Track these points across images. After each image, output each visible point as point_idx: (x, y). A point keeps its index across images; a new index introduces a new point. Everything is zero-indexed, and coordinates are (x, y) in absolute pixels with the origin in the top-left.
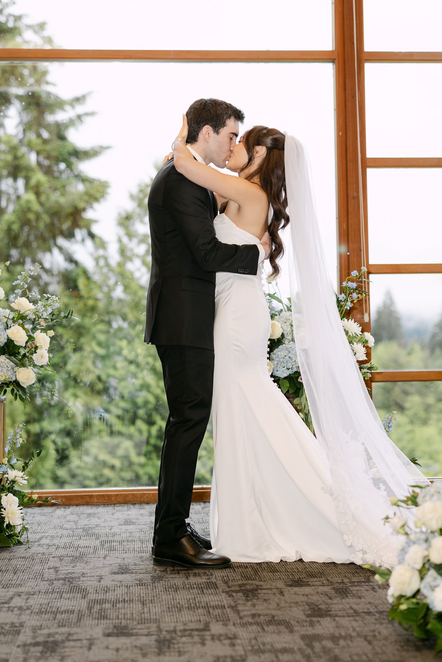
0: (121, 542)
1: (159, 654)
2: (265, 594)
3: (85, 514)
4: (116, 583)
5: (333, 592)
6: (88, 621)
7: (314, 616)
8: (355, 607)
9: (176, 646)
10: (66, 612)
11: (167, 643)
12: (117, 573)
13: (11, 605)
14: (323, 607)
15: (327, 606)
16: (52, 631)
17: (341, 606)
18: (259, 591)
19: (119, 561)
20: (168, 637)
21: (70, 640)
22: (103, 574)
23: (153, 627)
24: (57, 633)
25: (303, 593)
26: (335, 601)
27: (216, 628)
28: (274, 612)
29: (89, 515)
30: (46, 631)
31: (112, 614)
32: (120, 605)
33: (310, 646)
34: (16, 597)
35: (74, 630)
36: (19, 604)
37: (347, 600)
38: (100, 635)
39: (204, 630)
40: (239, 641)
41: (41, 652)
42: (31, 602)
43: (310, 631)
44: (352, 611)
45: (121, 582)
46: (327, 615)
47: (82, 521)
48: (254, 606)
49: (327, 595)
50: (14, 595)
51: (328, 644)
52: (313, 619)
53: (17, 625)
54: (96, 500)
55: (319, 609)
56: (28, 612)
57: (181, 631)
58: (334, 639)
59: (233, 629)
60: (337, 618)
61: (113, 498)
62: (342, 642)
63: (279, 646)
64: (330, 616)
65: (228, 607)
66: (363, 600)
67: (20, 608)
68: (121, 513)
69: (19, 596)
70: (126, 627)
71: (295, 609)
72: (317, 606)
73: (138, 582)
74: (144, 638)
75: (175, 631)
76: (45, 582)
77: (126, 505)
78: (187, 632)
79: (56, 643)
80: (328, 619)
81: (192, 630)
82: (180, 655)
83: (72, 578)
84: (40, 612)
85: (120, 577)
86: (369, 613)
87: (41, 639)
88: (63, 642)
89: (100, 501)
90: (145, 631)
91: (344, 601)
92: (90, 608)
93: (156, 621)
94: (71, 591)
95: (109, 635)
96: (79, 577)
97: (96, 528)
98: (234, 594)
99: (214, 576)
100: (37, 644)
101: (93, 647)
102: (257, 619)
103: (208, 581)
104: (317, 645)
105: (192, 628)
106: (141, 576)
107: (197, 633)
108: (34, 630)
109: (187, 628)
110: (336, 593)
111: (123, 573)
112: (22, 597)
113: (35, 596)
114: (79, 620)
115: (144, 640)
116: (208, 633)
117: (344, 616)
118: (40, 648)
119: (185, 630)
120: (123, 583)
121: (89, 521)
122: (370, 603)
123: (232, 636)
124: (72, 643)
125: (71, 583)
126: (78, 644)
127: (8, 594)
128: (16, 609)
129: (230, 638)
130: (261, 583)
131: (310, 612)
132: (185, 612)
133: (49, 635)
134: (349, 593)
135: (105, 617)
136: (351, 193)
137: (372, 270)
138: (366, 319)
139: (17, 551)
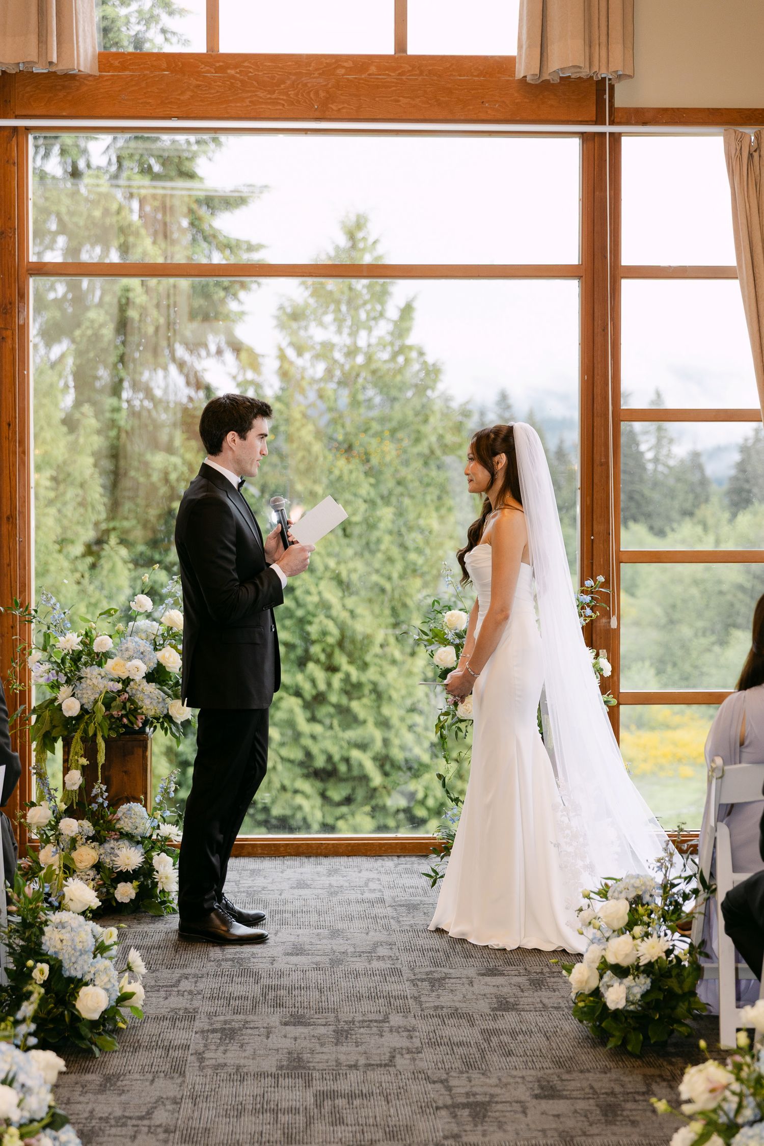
0: (293, 913)
1: (336, 1045)
2: (453, 984)
3: (247, 870)
4: (291, 966)
5: (527, 983)
6: (263, 1009)
7: (500, 1010)
8: (546, 1001)
9: (354, 1037)
10: (240, 998)
11: (345, 1034)
12: (291, 954)
13: (180, 988)
14: (511, 1000)
15: (516, 999)
16: (228, 1018)
17: (530, 1000)
18: (447, 980)
19: (292, 938)
20: (346, 1027)
21: (247, 1028)
22: (276, 955)
23: (331, 1017)
24: (233, 1020)
25: (494, 984)
26: (526, 994)
27: (396, 1020)
28: (458, 1005)
29: (253, 872)
30: (222, 1018)
31: (288, 1001)
32: (296, 992)
33: (488, 1041)
34: (183, 980)
35: (250, 1018)
36: (188, 988)
37: (540, 993)
38: (278, 1023)
39: (383, 1021)
40: (417, 1034)
41: (221, 1039)
42: (201, 986)
43: (492, 1025)
44: (541, 1005)
45: (296, 965)
46: (513, 1009)
47: (244, 882)
48: (439, 998)
49: (520, 987)
50: (180, 977)
51: (505, 1038)
52: (498, 1013)
53: (191, 1010)
54: (260, 851)
55: (507, 1002)
56: (200, 997)
57: (359, 1022)
58: (513, 1034)
59: (413, 1021)
60: (522, 1013)
61: (282, 849)
62: (520, 1038)
63: (456, 1039)
64: (517, 1010)
65: (411, 998)
66: (557, 993)
67: (190, 992)
68: (293, 870)
69: (187, 978)
70: (303, 1016)
71: (482, 1001)
72: (505, 998)
73: (315, 966)
74: (323, 1027)
75: (353, 1022)
76: (212, 963)
77: (298, 859)
78: (367, 1023)
79: (233, 1030)
80: (514, 1013)
81: (371, 1021)
82: (357, 1046)
83: (242, 959)
84: (212, 998)
85: (294, 959)
86: (557, 1008)
87: (218, 1026)
88: (240, 1029)
89: (266, 852)
90: (323, 1021)
91: (536, 994)
92: (264, 995)
93: (334, 1010)
94: (241, 975)
95: (286, 1024)
96: (249, 959)
97: (263, 892)
98: (419, 983)
99: (400, 961)
100: (214, 1031)
101: (271, 1035)
102: (439, 1012)
103: (393, 966)
104: (495, 1040)
105: (370, 1019)
106: (318, 959)
107: (375, 1024)
108: (209, 1015)
109: (366, 1019)
110: (530, 985)
111: (297, 954)
112: (190, 980)
113: (204, 979)
114: (254, 1007)
115: (322, 1030)
116: (387, 1025)
117: (531, 1011)
118: (219, 1035)
119: (363, 1021)
120: (298, 966)
121: (253, 881)
122: (563, 997)
123: (411, 1029)
124: (249, 1031)
125: (241, 965)
126: (256, 1032)
127: (174, 976)
128: (186, 993)
129: (409, 1031)
130: (451, 971)
131: (496, 1006)
132: (365, 1002)
133: (225, 1022)
134: (544, 986)
135: (281, 1005)
136: (597, 458)
137: (623, 558)
138: (614, 624)
139: (173, 922)
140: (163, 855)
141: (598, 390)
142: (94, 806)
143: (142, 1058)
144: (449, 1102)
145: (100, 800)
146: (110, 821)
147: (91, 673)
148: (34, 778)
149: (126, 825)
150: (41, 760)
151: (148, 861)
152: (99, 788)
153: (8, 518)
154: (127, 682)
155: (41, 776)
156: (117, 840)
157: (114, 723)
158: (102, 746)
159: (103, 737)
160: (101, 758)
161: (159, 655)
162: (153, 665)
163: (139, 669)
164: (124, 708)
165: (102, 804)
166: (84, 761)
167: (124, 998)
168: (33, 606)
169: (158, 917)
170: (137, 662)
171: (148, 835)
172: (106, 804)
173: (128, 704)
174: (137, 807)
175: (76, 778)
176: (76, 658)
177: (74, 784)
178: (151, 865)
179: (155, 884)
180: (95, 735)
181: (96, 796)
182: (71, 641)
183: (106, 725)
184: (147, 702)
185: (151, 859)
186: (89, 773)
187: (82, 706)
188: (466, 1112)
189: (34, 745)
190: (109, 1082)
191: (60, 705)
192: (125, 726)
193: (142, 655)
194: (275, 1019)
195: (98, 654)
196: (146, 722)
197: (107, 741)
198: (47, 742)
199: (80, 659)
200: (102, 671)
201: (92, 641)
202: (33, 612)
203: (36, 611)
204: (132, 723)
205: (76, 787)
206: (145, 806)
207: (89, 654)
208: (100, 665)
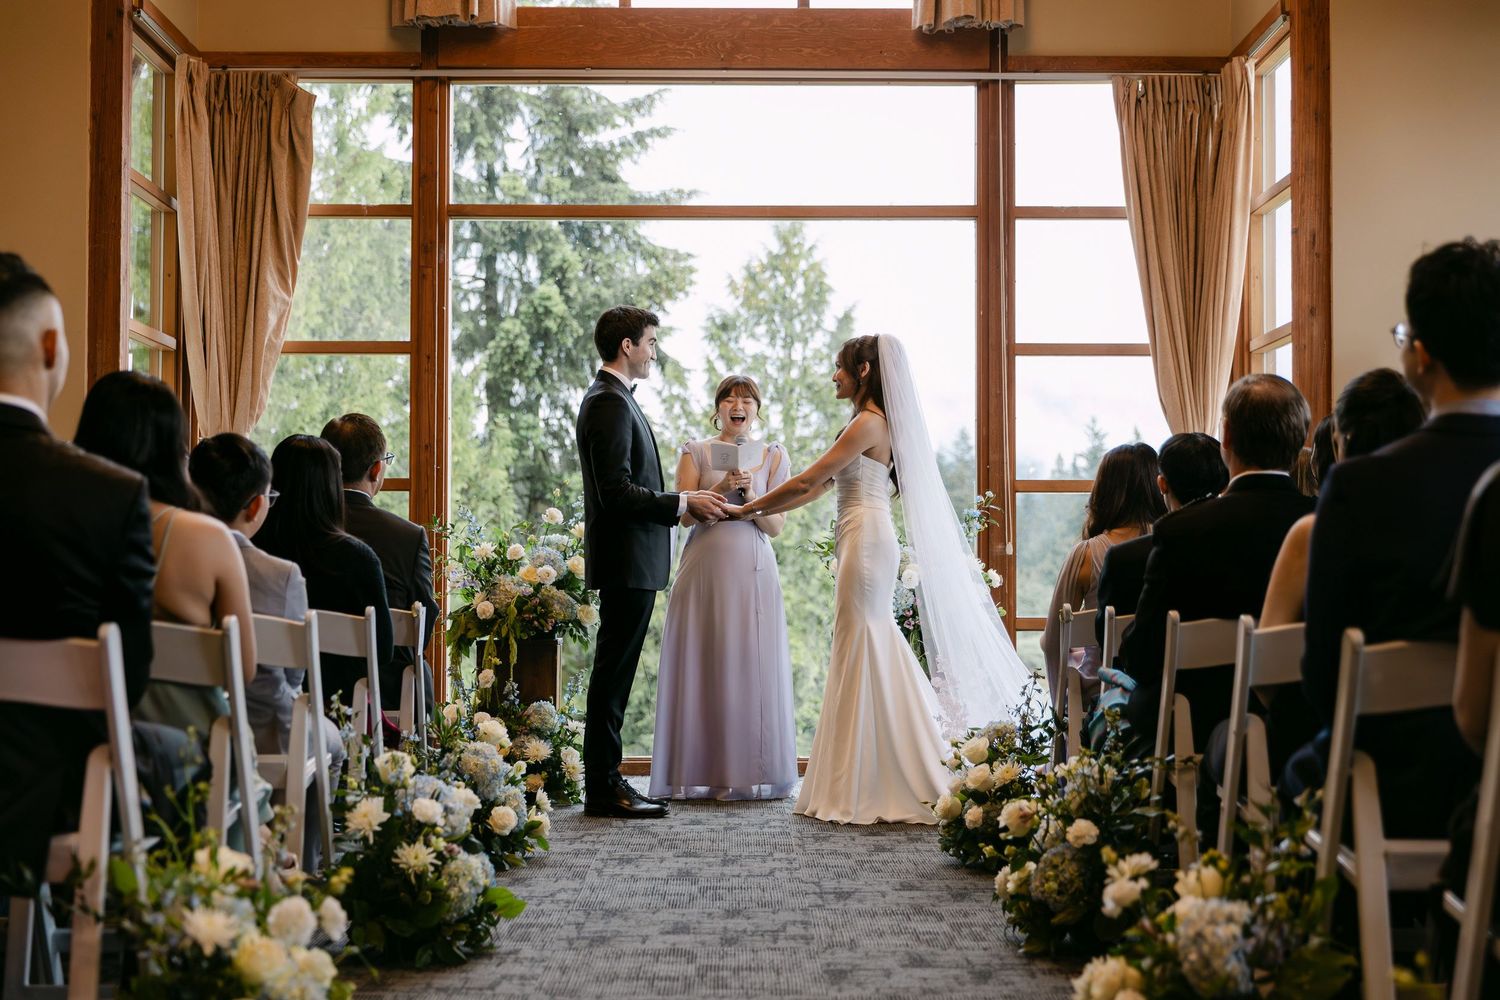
1: (723, 866)
4: (687, 830)
9: (739, 863)
10: (638, 844)
11: (731, 861)
13: (583, 840)
16: (626, 853)
20: (733, 858)
21: (642, 858)
22: (674, 825)
23: (720, 853)
24: (630, 854)
30: (620, 853)
31: (682, 846)
32: (690, 842)
34: (587, 836)
35: (646, 853)
36: (591, 840)
50: (584, 835)
53: (593, 850)
57: (746, 856)
67: (593, 842)
70: (695, 853)
74: (712, 858)
75: (740, 856)
76: (614, 828)
78: (752, 857)
79: (630, 859)
81: (756, 856)
82: (741, 867)
84: (612, 845)
87: (616, 857)
88: (637, 859)
90: (713, 856)
92: (661, 843)
93: (724, 851)
94: (641, 834)
95: (678, 857)
100: (613, 860)
101: (664, 862)
102: (820, 852)
104: (867, 866)
107: (760, 857)
108: (609, 853)
109: (752, 855)
112: (593, 836)
113: (606, 836)
114: (651, 849)
115: (711, 860)
116: (770, 858)
118: (617, 862)
119: (749, 856)
123: (792, 860)
124: (645, 860)
125: (641, 829)
126: (651, 860)
127: (579, 834)
128: (589, 842)
129: (790, 861)
131: (873, 850)
132: (752, 847)
133: (623, 855)
136: (993, 390)
137: (1018, 486)
138: (1009, 550)
139: (581, 808)
140: (570, 748)
141: (992, 324)
142: (506, 704)
143: (547, 871)
144: (818, 890)
145: (512, 698)
146: (521, 717)
147: (506, 581)
148: (449, 680)
149: (535, 721)
150: (456, 662)
151: (556, 753)
152: (512, 685)
153: (426, 447)
154: (538, 587)
155: (457, 678)
156: (527, 734)
157: (527, 625)
158: (514, 647)
159: (515, 639)
160: (514, 659)
161: (568, 562)
162: (564, 571)
163: (550, 574)
164: (535, 611)
165: (514, 701)
166: (498, 661)
167: (532, 828)
168: (449, 521)
169: (568, 806)
170: (548, 568)
171: (557, 731)
172: (517, 701)
173: (539, 608)
174: (548, 706)
175: (489, 675)
176: (490, 566)
177: (487, 682)
178: (559, 757)
179: (563, 776)
180: (507, 638)
181: (508, 694)
182: (486, 548)
183: (518, 625)
184: (557, 607)
185: (560, 752)
186: (501, 673)
187: (496, 610)
188: (832, 896)
189: (449, 650)
190: (516, 881)
191: (475, 610)
192: (536, 628)
193: (553, 563)
194: (670, 854)
195: (511, 561)
196: (555, 629)
197: (519, 642)
198: (461, 645)
199: (494, 567)
200: (515, 578)
201: (505, 551)
202: (449, 526)
203: (453, 526)
204: (542, 626)
205: (489, 686)
206: (555, 704)
207: (502, 563)
208: (513, 573)
